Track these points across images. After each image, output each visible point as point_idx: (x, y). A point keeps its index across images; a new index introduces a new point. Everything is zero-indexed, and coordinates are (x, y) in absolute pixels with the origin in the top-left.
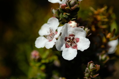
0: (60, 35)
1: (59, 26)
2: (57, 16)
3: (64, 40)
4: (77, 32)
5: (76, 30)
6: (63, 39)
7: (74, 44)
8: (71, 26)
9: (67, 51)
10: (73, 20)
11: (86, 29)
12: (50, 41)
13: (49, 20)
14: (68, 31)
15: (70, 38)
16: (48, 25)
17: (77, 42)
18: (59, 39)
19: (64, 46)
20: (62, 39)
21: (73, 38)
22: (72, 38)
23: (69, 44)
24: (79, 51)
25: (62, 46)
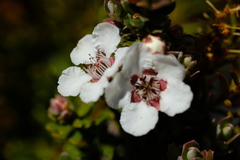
0: (120, 69)
1: (120, 46)
2: (119, 20)
3: (129, 82)
4: (162, 65)
5: (161, 61)
6: (126, 79)
7: (153, 96)
8: (149, 50)
9: (134, 110)
10: (155, 35)
11: (187, 59)
12: (94, 80)
13: (97, 27)
14: (142, 60)
15: (143, 80)
16: (94, 40)
17: (162, 89)
18: (115, 81)
19: (128, 96)
20: (123, 80)
21: (152, 80)
22: (148, 78)
23: (141, 92)
24: (162, 115)
25: (122, 96)
